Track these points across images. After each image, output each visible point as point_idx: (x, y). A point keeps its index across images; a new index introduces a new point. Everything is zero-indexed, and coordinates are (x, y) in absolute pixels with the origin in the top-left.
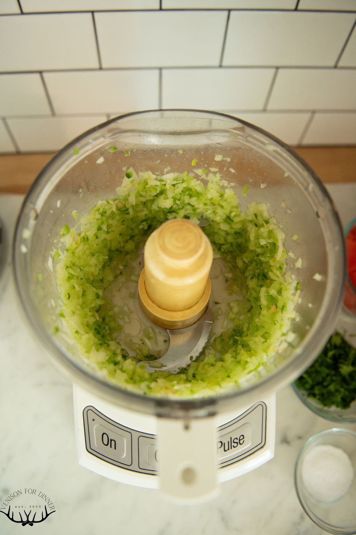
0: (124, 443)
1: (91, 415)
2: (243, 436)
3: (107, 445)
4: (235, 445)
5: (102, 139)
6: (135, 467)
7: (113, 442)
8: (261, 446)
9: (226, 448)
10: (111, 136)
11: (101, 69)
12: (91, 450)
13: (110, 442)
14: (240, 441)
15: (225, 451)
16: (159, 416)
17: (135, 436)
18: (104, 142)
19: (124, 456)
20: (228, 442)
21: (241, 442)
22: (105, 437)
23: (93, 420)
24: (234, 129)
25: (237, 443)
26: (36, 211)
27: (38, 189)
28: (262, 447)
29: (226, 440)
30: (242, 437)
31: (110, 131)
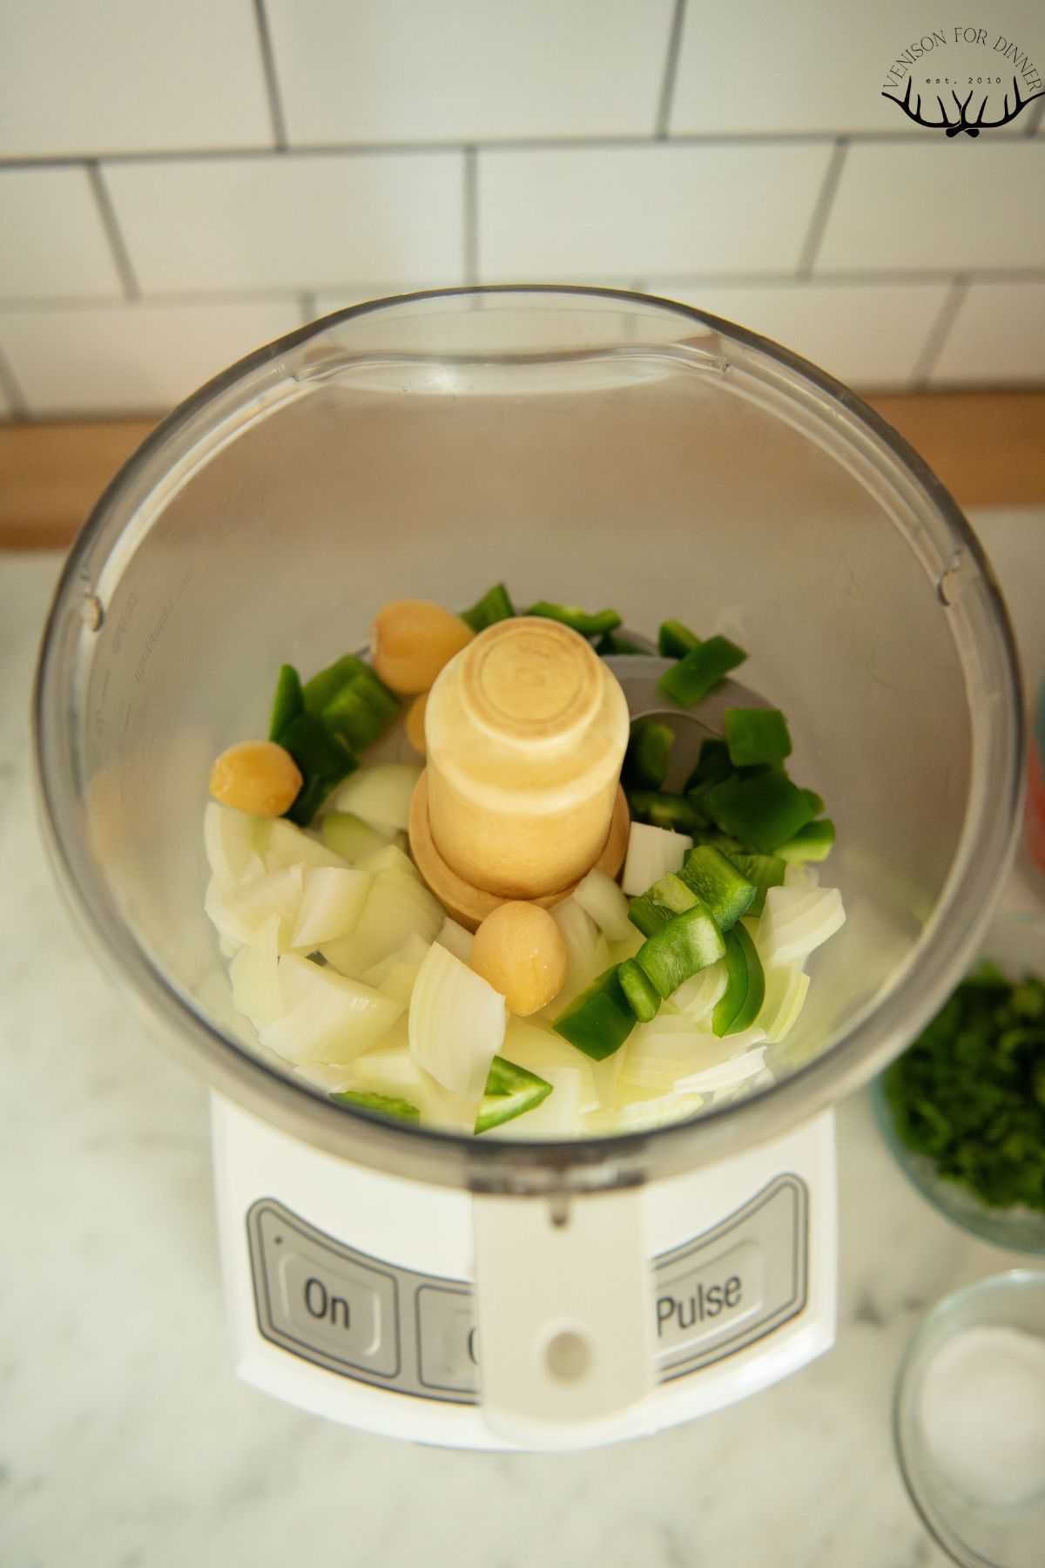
0: (374, 1309)
1: (271, 1226)
2: (736, 1279)
3: (322, 1315)
4: (714, 1307)
5: (289, 383)
6: (408, 1379)
7: (340, 1307)
8: (793, 1311)
9: (687, 1318)
10: (313, 374)
11: (281, 149)
12: (273, 1332)
13: (332, 1308)
14: (726, 1296)
15: (683, 1326)
16: (479, 1187)
17: (407, 1289)
18: (294, 392)
19: (375, 1348)
20: (693, 1301)
21: (732, 1298)
22: (315, 1291)
23: (278, 1241)
24: (690, 342)
25: (718, 1301)
26: (98, 602)
27: (104, 535)
28: (797, 1314)
29: (684, 1295)
30: (733, 1285)
31: (310, 358)
